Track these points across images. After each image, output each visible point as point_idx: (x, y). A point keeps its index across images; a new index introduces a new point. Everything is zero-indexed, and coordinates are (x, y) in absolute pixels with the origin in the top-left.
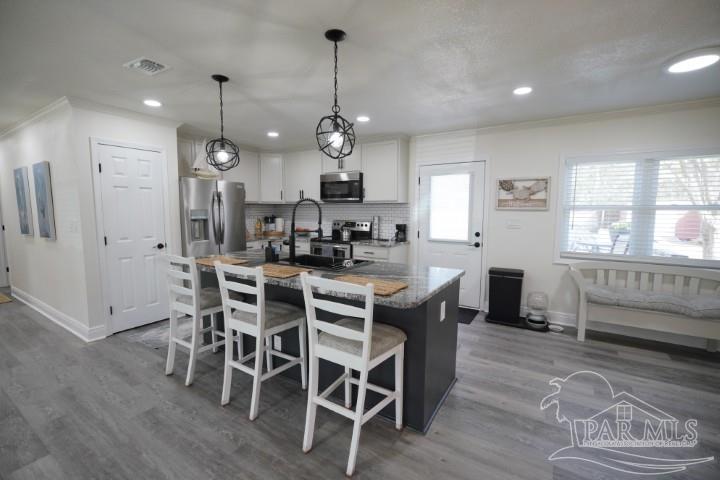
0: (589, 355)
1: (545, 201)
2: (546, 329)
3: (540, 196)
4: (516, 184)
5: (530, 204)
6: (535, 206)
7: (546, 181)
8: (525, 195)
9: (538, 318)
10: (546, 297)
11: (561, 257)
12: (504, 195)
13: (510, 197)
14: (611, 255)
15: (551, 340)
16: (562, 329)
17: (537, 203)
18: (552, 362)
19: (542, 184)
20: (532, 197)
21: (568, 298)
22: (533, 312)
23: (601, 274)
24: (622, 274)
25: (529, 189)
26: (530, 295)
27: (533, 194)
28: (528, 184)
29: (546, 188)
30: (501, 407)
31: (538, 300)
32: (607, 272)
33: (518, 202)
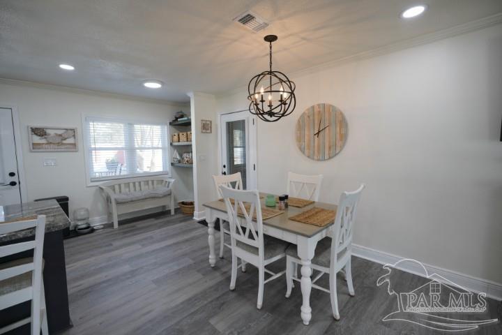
0: (125, 233)
1: (74, 145)
2: (93, 230)
3: (71, 141)
4: (48, 131)
5: (63, 147)
6: (66, 148)
7: (73, 130)
8: (58, 140)
9: (84, 226)
10: (87, 210)
11: (92, 181)
12: (37, 139)
13: (44, 141)
14: (120, 176)
15: (100, 235)
16: (102, 226)
17: (68, 146)
18: (111, 245)
19: (71, 132)
20: (64, 142)
21: (101, 206)
22: (79, 223)
23: (117, 187)
24: (128, 185)
25: (60, 135)
26: (75, 212)
27: (65, 139)
28: (60, 132)
29: (74, 136)
30: (106, 279)
31: (82, 214)
32: (120, 185)
33: (52, 145)
